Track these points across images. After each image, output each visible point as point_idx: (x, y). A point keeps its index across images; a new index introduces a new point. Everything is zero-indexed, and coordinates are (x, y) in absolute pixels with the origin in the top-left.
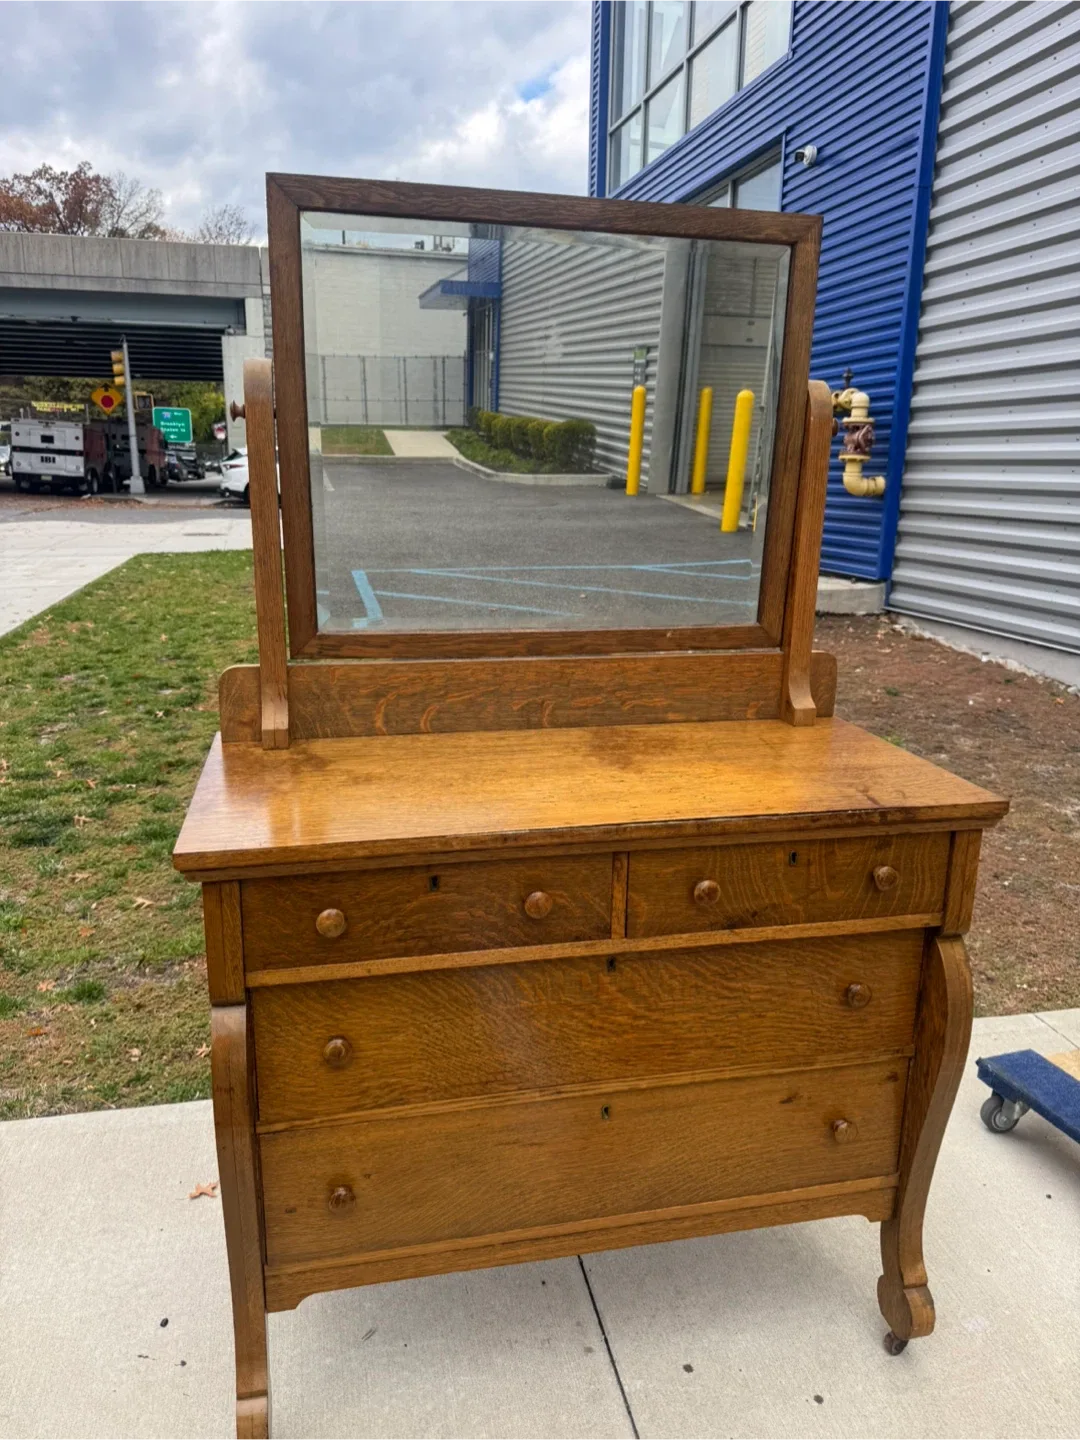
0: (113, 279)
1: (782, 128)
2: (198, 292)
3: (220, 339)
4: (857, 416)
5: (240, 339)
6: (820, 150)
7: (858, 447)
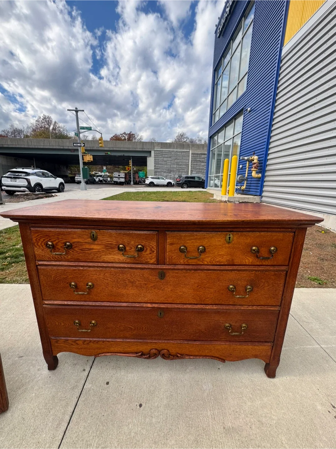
0: (130, 148)
1: (244, 105)
2: (144, 150)
3: (147, 158)
4: (255, 161)
5: (150, 158)
6: (251, 108)
7: (255, 167)
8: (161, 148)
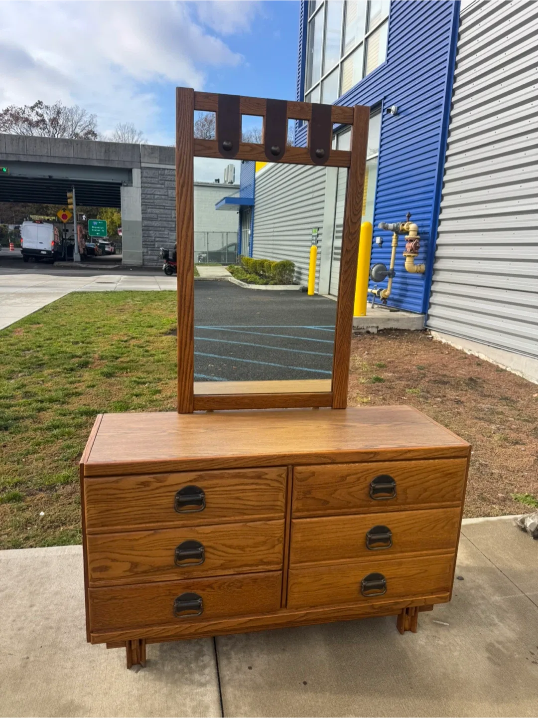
0: (69, 158)
1: (382, 97)
2: (110, 165)
3: (120, 188)
4: (412, 235)
5: (129, 188)
6: (398, 108)
7: (412, 250)
8: (159, 164)
